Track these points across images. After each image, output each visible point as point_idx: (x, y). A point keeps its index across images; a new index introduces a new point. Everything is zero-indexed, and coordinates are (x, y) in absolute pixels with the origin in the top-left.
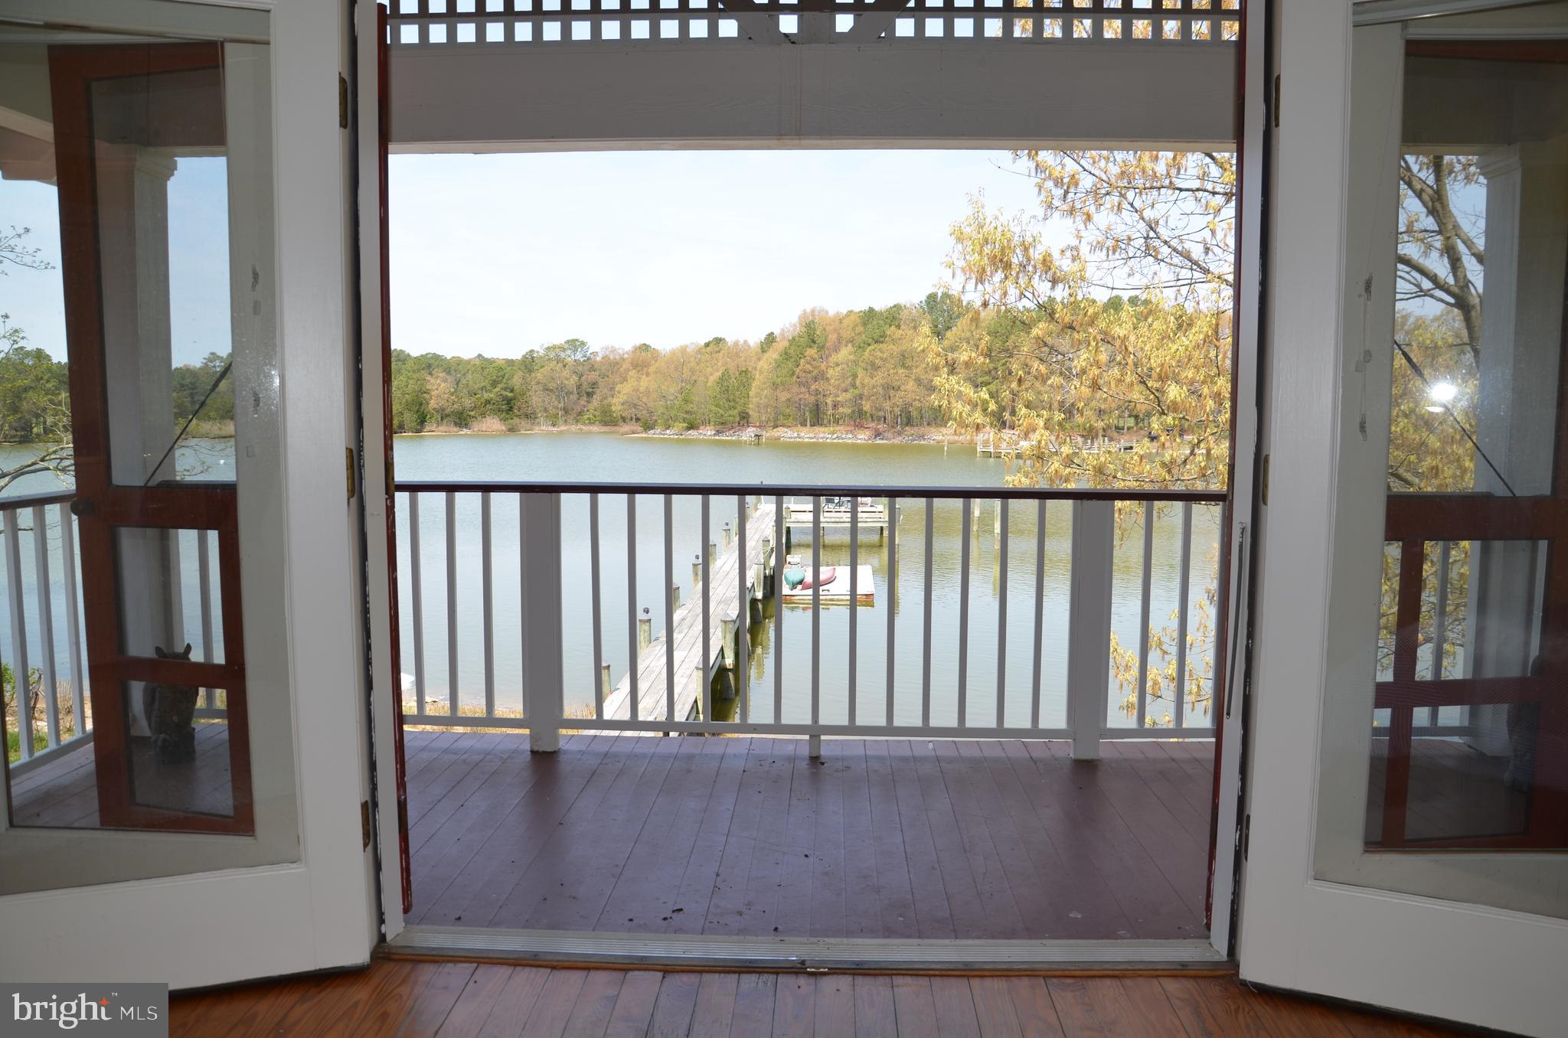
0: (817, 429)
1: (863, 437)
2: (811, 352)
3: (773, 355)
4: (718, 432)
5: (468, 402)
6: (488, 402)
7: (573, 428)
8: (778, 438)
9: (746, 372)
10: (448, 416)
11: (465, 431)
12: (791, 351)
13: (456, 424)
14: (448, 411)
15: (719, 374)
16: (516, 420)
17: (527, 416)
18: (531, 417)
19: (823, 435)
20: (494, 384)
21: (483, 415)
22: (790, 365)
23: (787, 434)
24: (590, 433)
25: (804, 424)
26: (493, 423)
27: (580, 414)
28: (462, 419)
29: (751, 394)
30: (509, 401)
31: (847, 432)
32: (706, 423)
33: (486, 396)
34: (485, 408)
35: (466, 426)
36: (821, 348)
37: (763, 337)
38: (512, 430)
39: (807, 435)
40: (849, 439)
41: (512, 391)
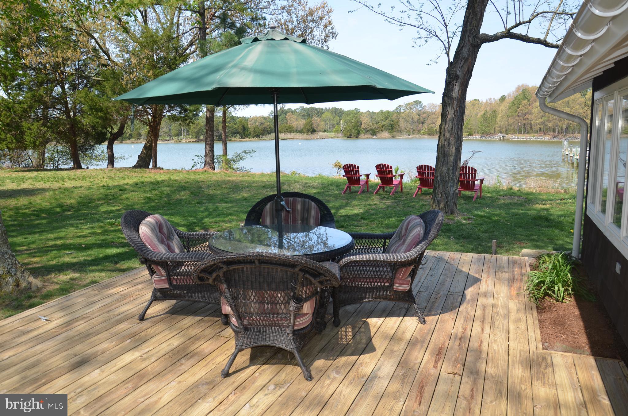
0: (526, 135)
1: (547, 138)
2: (525, 102)
3: (506, 104)
4: (482, 137)
5: (376, 126)
6: (384, 126)
7: (417, 136)
8: (509, 139)
9: (495, 111)
10: (368, 131)
11: (375, 137)
12: (515, 102)
13: (371, 134)
14: (368, 129)
15: (483, 112)
16: (394, 133)
17: (399, 131)
18: (400, 131)
19: (530, 137)
20: (386, 118)
21: (382, 131)
22: (515, 107)
23: (513, 137)
24: (424, 138)
25: (520, 133)
26: (386, 134)
27: (419, 131)
28: (373, 132)
29: (497, 120)
30: (391, 125)
31: (540, 136)
32: (476, 133)
33: (383, 123)
34: (383, 128)
35: (376, 135)
36: (529, 100)
37: (500, 97)
38: (393, 137)
39: (522, 137)
40: (541, 139)
41: (393, 121)
